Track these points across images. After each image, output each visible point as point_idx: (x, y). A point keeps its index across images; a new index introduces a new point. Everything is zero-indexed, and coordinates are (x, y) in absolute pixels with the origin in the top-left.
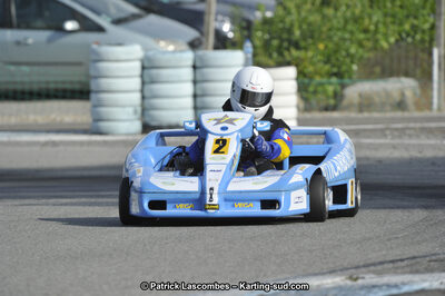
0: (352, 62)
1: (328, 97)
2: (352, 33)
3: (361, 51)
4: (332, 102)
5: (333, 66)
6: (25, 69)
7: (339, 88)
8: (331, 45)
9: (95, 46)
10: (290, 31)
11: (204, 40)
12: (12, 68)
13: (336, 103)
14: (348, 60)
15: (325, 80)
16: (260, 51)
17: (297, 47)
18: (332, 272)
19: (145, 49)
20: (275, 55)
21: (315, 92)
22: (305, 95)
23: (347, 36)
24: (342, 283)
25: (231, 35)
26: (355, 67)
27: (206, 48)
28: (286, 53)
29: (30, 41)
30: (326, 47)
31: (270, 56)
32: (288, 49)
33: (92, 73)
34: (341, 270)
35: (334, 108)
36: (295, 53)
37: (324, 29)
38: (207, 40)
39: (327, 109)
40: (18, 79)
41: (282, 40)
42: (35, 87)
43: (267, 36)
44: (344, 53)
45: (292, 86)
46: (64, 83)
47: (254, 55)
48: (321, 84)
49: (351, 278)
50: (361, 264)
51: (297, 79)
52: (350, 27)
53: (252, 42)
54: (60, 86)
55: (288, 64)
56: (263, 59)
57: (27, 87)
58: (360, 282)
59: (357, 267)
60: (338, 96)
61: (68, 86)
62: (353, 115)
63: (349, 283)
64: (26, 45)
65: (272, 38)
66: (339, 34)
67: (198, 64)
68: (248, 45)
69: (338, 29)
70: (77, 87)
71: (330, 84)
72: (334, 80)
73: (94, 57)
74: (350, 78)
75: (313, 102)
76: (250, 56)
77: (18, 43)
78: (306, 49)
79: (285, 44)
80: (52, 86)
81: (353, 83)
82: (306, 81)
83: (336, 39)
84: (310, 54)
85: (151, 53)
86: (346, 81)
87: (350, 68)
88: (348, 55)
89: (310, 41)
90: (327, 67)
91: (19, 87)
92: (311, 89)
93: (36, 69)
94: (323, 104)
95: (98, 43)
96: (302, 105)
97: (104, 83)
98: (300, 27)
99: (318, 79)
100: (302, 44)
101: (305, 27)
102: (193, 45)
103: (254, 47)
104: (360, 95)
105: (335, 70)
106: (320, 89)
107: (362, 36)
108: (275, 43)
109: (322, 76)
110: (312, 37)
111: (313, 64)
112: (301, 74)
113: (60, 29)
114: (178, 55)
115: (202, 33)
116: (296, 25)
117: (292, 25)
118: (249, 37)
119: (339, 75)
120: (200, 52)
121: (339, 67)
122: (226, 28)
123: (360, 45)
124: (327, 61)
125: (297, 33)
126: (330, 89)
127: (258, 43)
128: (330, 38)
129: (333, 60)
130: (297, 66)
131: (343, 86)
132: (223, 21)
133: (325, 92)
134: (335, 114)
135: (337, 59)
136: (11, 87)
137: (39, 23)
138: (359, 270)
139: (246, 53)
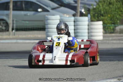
0: (118, 20)
1: (111, 30)
2: (117, 12)
3: (120, 17)
4: (112, 31)
5: (112, 21)
6: (27, 22)
7: (114, 27)
8: (112, 15)
9: (47, 16)
10: (100, 11)
11: (77, 14)
12: (24, 22)
13: (113, 31)
14: (116, 20)
15: (110, 25)
16: (92, 17)
17: (103, 16)
18: (113, 78)
19: (61, 16)
20: (96, 18)
21: (108, 28)
22: (105, 29)
23: (116, 13)
24: (116, 81)
25: (84, 13)
26: (118, 21)
27: (77, 16)
28: (99, 18)
29: (29, 14)
30: (110, 16)
31: (95, 18)
32: (100, 16)
33: (46, 23)
34: (116, 77)
35: (113, 33)
36: (102, 17)
37: (110, 11)
38: (78, 14)
39: (111, 33)
40: (25, 25)
41: (98, 14)
42: (30, 27)
43: (94, 13)
44: (115, 17)
45: (101, 27)
46: (38, 26)
47: (91, 18)
48: (109, 26)
49: (118, 80)
50: (121, 76)
51: (103, 25)
52: (117, 10)
53: (90, 14)
54: (37, 27)
55: (100, 20)
56: (93, 19)
57: (28, 27)
58: (121, 80)
59: (120, 77)
60: (114, 29)
61: (39, 27)
62: (118, 35)
63: (118, 81)
64: (27, 15)
65: (95, 13)
66: (114, 12)
67: (75, 21)
68: (89, 15)
69: (114, 11)
70: (42, 27)
71: (112, 26)
72: (113, 25)
73: (46, 19)
74: (117, 24)
75: (107, 31)
76: (90, 18)
77: (25, 15)
78: (105, 16)
79: (99, 15)
80: (35, 27)
81: (118, 26)
82: (105, 25)
83: (113, 14)
84: (106, 18)
85: (62, 18)
86: (116, 25)
87: (117, 21)
88: (117, 18)
89: (106, 14)
90: (111, 21)
91: (25, 27)
92: (107, 27)
93: (30, 22)
94: (110, 31)
95: (47, 15)
96: (104, 32)
97: (49, 26)
98: (103, 10)
99: (108, 25)
100: (104, 15)
101: (104, 10)
102: (74, 15)
103: (91, 16)
104: (120, 29)
105: (113, 22)
106: (109, 27)
107: (120, 13)
108: (96, 15)
109: (109, 24)
110: (107, 13)
111: (107, 20)
112: (104, 23)
113: (37, 11)
114: (70, 18)
115: (76, 12)
116: (102, 10)
117: (101, 10)
118: (89, 13)
119: (114, 24)
120: (76, 17)
121: (114, 21)
122: (83, 11)
123: (120, 15)
124: (111, 20)
125: (102, 12)
126: (112, 28)
127: (92, 15)
128: (111, 13)
129: (112, 19)
130: (103, 21)
131: (115, 27)
132: (82, 9)
133: (110, 28)
134: (113, 35)
135: (113, 19)
136: (23, 27)
137: (31, 9)
138: (121, 77)
139: (89, 18)
